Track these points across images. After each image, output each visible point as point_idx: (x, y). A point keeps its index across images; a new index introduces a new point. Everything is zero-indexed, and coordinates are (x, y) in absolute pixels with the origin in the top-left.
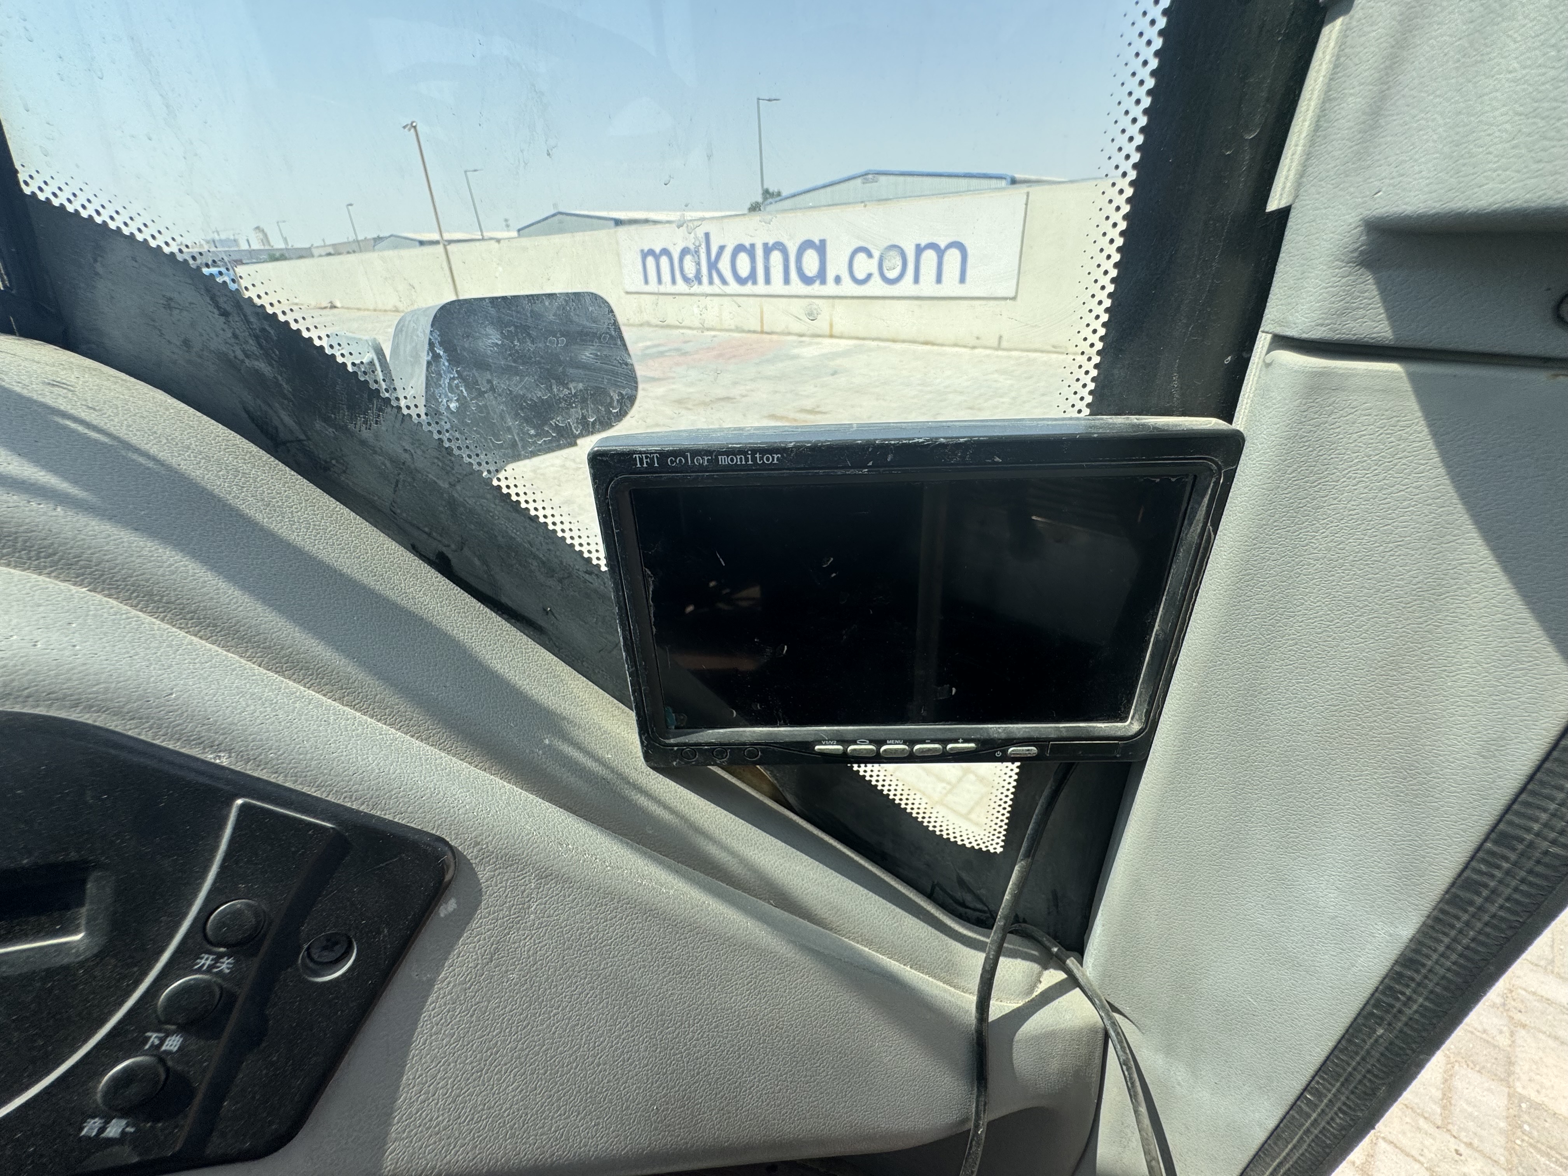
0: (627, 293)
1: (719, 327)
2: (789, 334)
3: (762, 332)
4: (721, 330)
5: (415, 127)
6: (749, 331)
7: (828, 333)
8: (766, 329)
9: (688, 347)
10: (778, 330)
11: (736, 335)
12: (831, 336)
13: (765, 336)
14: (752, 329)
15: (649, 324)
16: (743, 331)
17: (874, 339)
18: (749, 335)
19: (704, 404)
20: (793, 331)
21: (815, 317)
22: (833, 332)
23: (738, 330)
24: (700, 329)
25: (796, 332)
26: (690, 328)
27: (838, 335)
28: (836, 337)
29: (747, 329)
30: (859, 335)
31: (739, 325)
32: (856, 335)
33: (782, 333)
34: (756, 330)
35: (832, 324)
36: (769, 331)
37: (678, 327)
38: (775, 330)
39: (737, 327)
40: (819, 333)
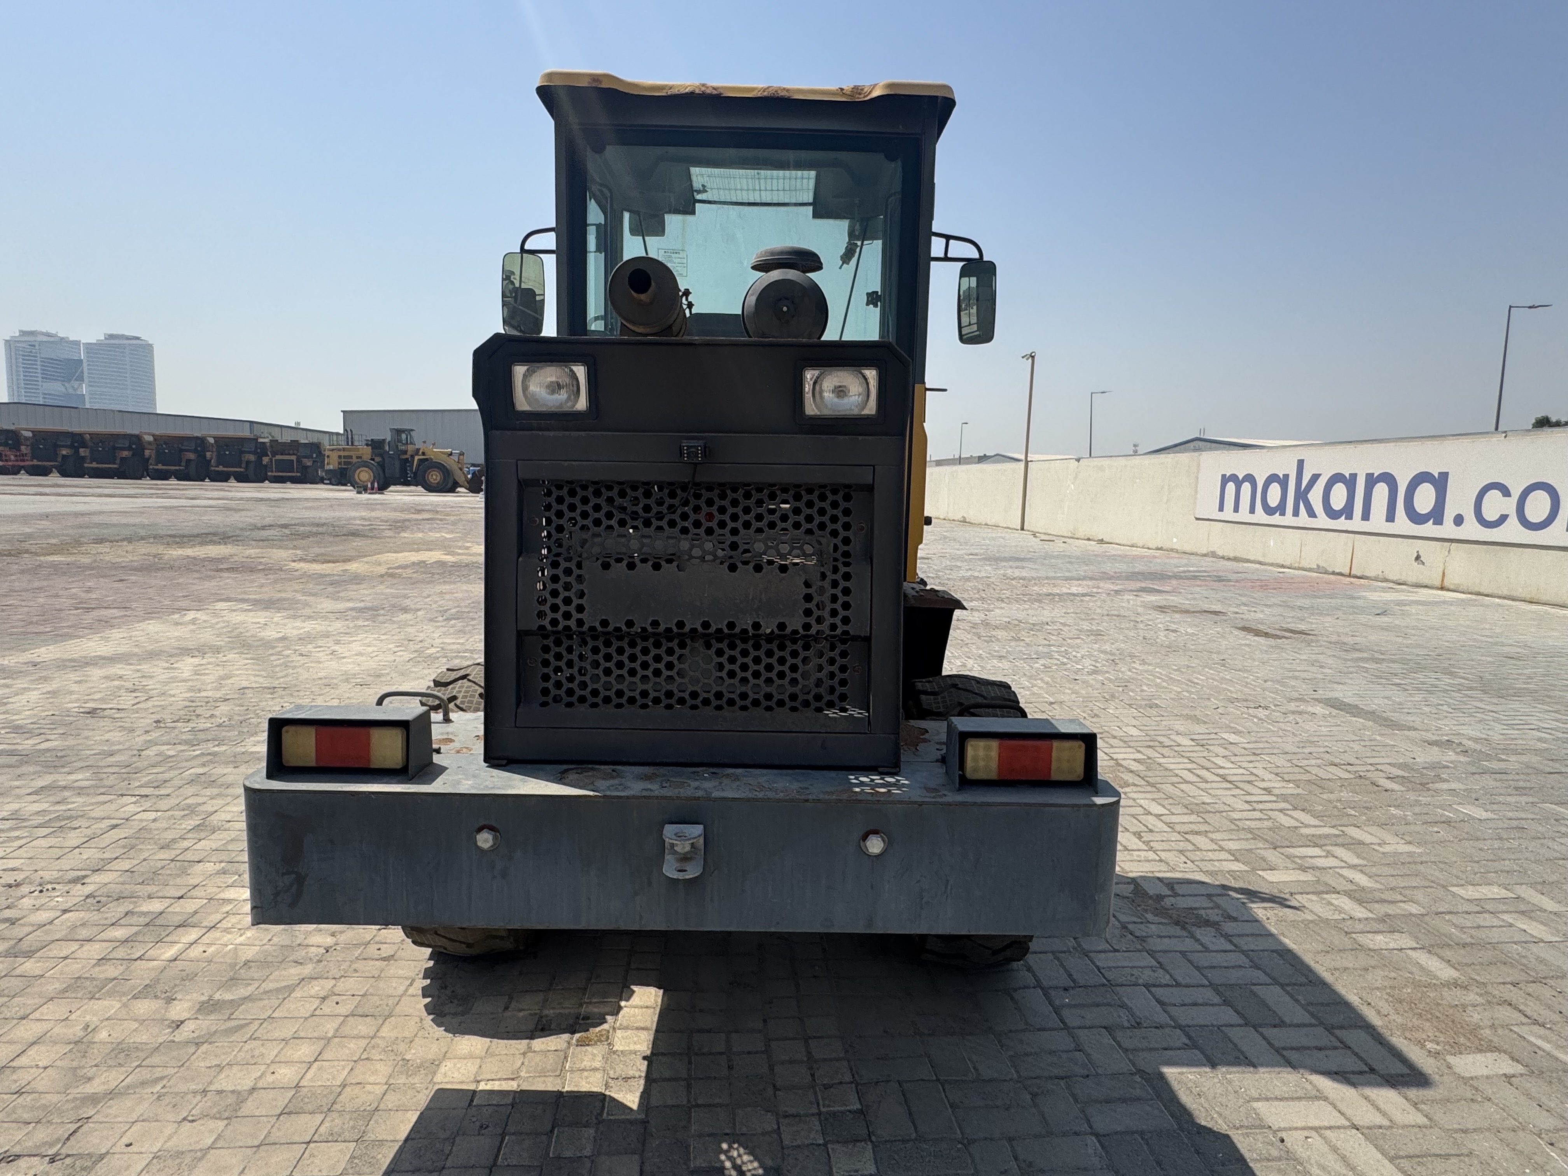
0: (1197, 519)
1: (1297, 565)
2: (1386, 580)
3: (1347, 575)
4: (1299, 569)
5: (1033, 357)
6: (1333, 573)
7: (1438, 583)
8: (1354, 572)
10: (1371, 573)
12: (1442, 588)
14: (1337, 571)
15: (1213, 554)
16: (1326, 572)
17: (1504, 598)
18: (1332, 577)
19: (1186, 612)
20: (1391, 577)
21: (1423, 564)
22: (1447, 584)
23: (1320, 570)
24: (1272, 565)
25: (1395, 579)
26: (1260, 563)
27: (1452, 587)
28: (1449, 590)
29: (1331, 570)
30: (1482, 590)
31: (1322, 564)
32: (1477, 589)
33: (1376, 579)
34: (1343, 571)
35: (1444, 573)
36: (1359, 575)
37: (1247, 561)
38: (1366, 574)
39: (1318, 566)
40: (1426, 582)
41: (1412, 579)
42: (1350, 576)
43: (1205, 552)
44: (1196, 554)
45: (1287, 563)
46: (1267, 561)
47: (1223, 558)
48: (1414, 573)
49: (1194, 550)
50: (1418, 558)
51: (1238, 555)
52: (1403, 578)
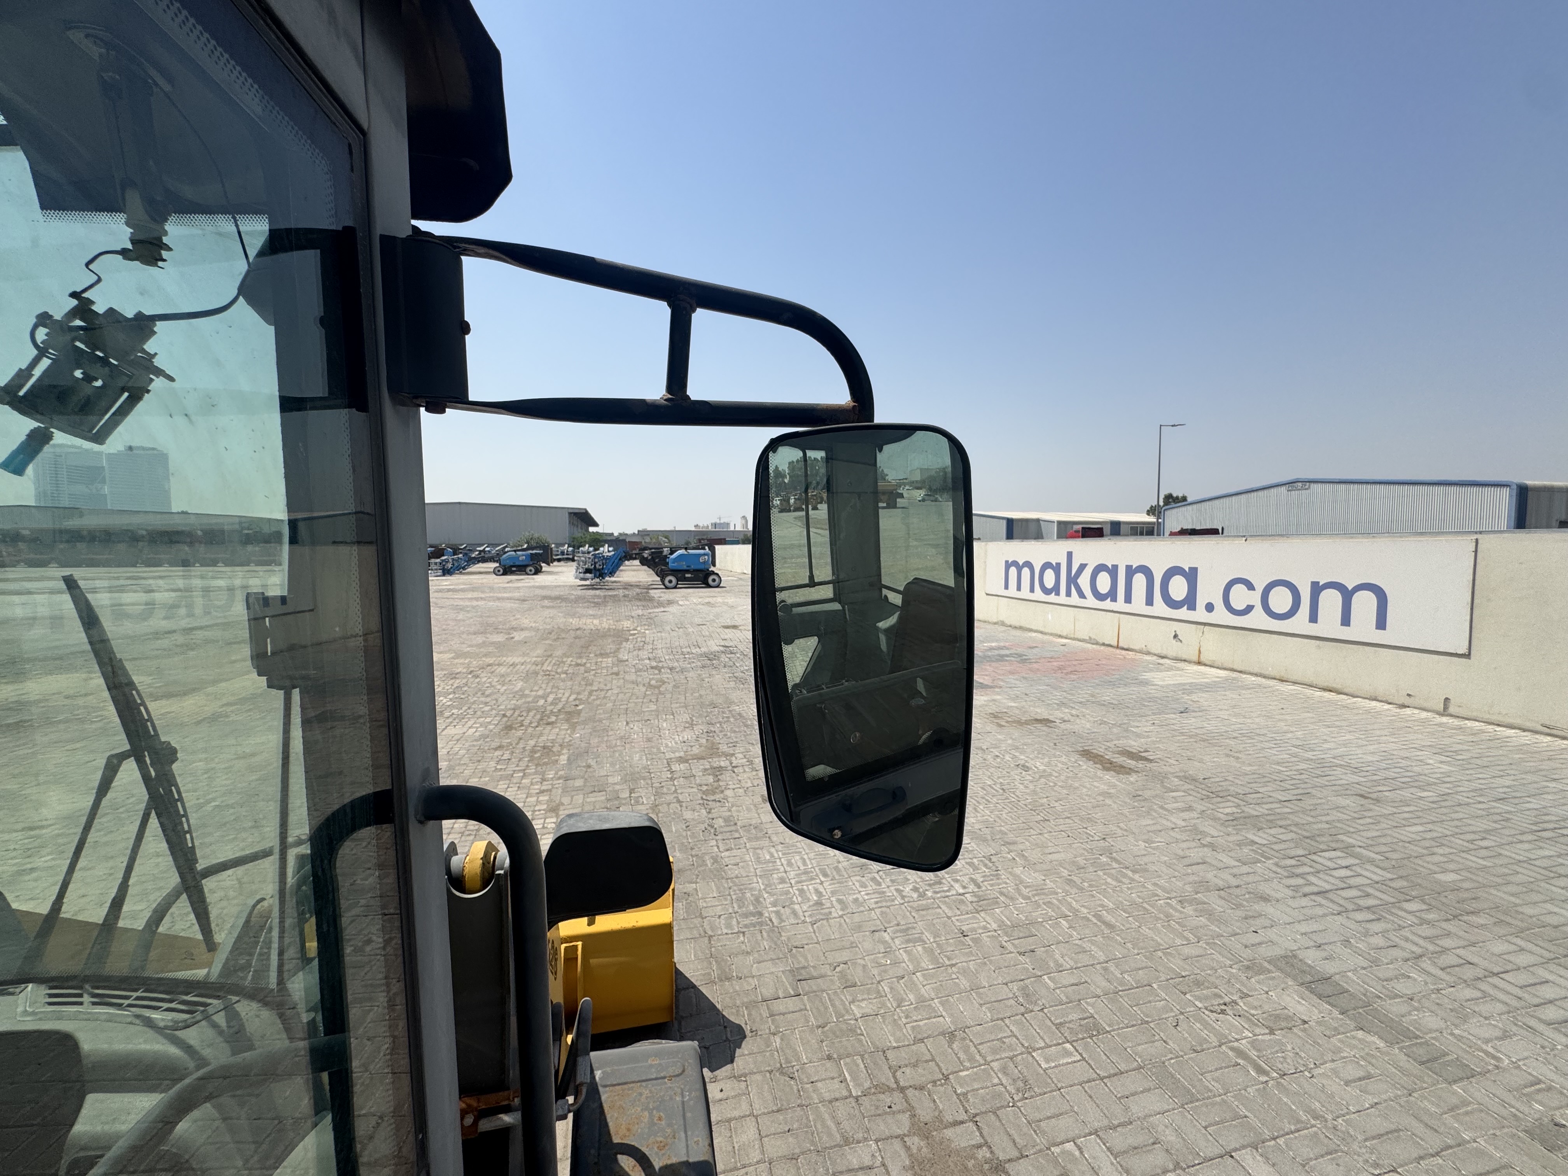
0: (987, 594)
1: (1072, 636)
2: (1148, 653)
3: (1118, 647)
4: (1074, 639)
6: (1104, 644)
7: (1195, 659)
8: (1121, 645)
9: (1031, 654)
10: (1136, 647)
11: (1089, 646)
12: (1199, 663)
13: (1118, 651)
14: (1107, 642)
15: (1003, 624)
16: (1097, 643)
17: (1256, 675)
18: (1103, 648)
19: (1020, 723)
20: (1153, 651)
21: (1181, 641)
22: (1203, 659)
23: (1091, 641)
24: (1051, 634)
25: (1156, 652)
26: (1042, 632)
27: (1208, 663)
28: (1205, 665)
29: (1100, 642)
30: (1235, 667)
31: (1093, 637)
32: (1231, 666)
33: (1140, 652)
34: (1112, 644)
35: (1200, 651)
36: (1126, 647)
37: (1031, 630)
38: (1132, 647)
39: (1090, 638)
40: (1184, 657)
41: (1171, 654)
43: (995, 621)
44: (989, 622)
45: (1064, 634)
46: (1046, 631)
47: (1010, 626)
48: (1173, 649)
49: (987, 619)
50: (1176, 636)
51: (1022, 625)
52: (1164, 653)
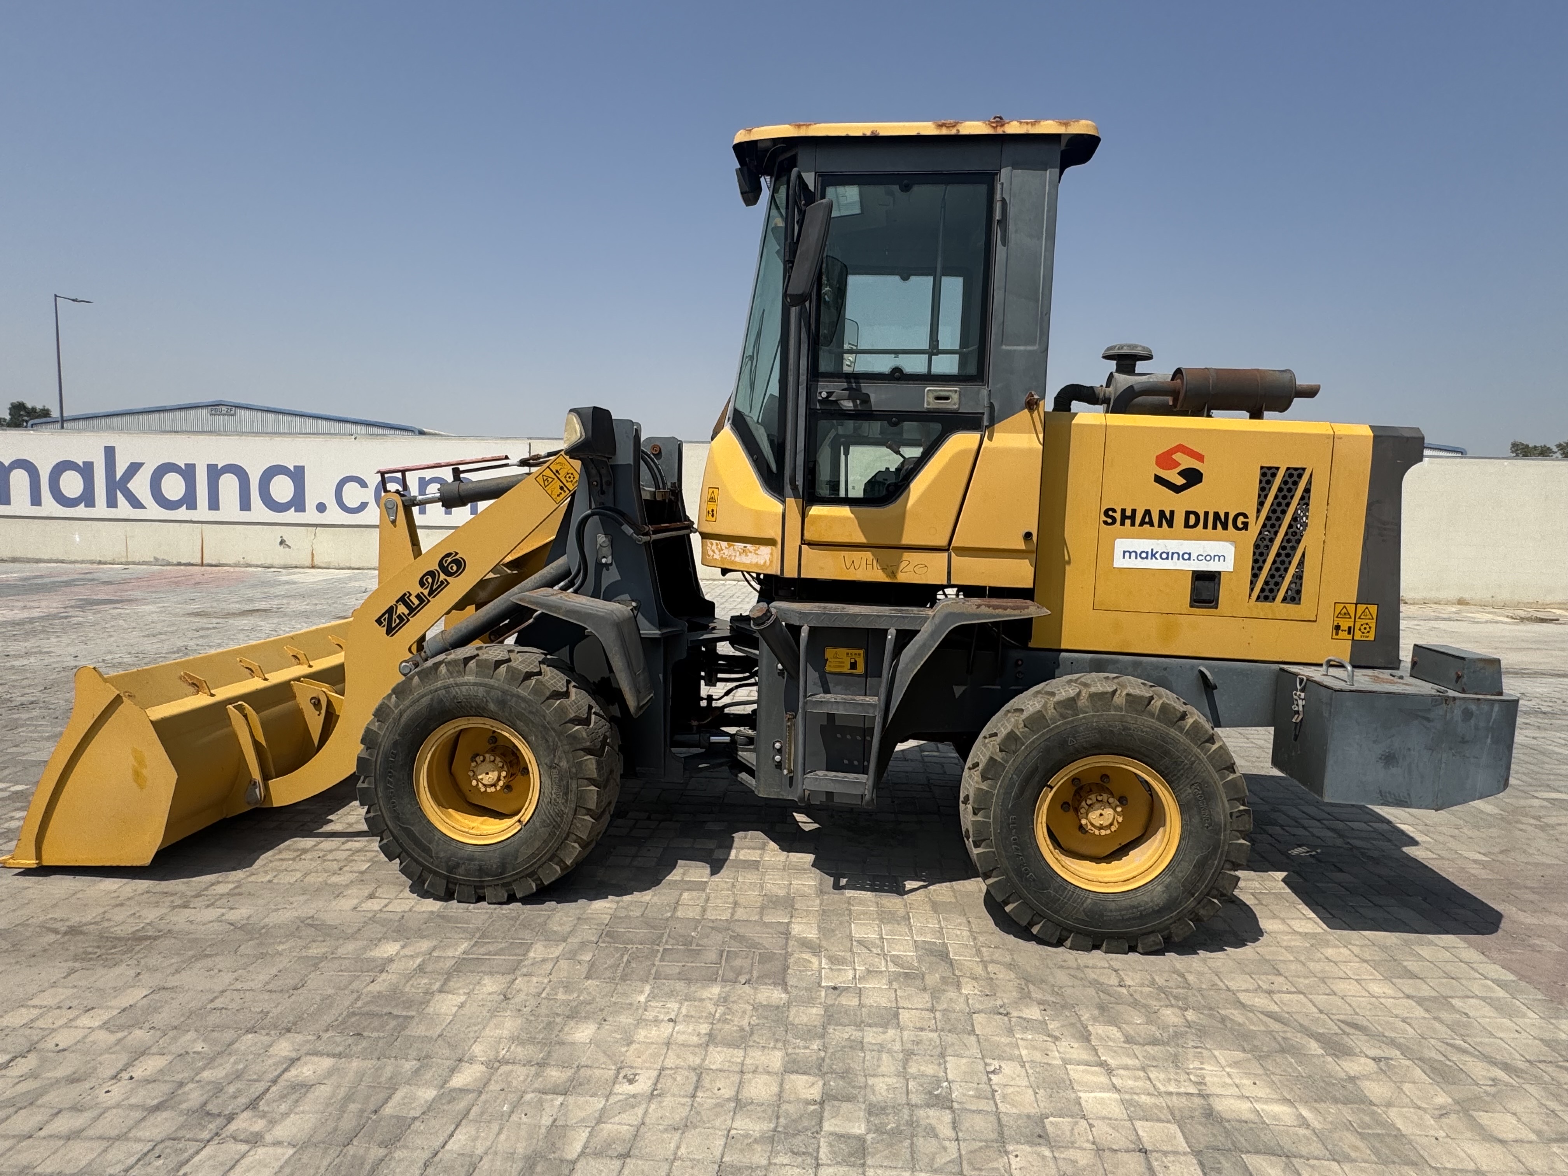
1: (123, 560)
2: (249, 565)
4: (127, 563)
6: (179, 564)
7: (308, 563)
8: (206, 561)
9: (102, 578)
10: (231, 561)
11: (158, 567)
12: (313, 567)
13: (209, 568)
14: (183, 561)
16: (168, 564)
18: (182, 568)
20: (254, 562)
21: (289, 547)
22: (316, 563)
23: (156, 561)
24: (84, 562)
25: (259, 563)
26: (62, 562)
27: (323, 565)
28: (319, 568)
29: (175, 562)
30: (353, 566)
31: (160, 557)
32: (347, 565)
33: (236, 565)
34: (192, 561)
35: (313, 554)
36: (214, 563)
37: (38, 561)
38: (223, 561)
39: (156, 559)
40: (295, 563)
41: (277, 562)
42: (202, 565)
45: (109, 559)
46: (72, 558)
48: (280, 556)
50: (282, 542)
52: (269, 562)
